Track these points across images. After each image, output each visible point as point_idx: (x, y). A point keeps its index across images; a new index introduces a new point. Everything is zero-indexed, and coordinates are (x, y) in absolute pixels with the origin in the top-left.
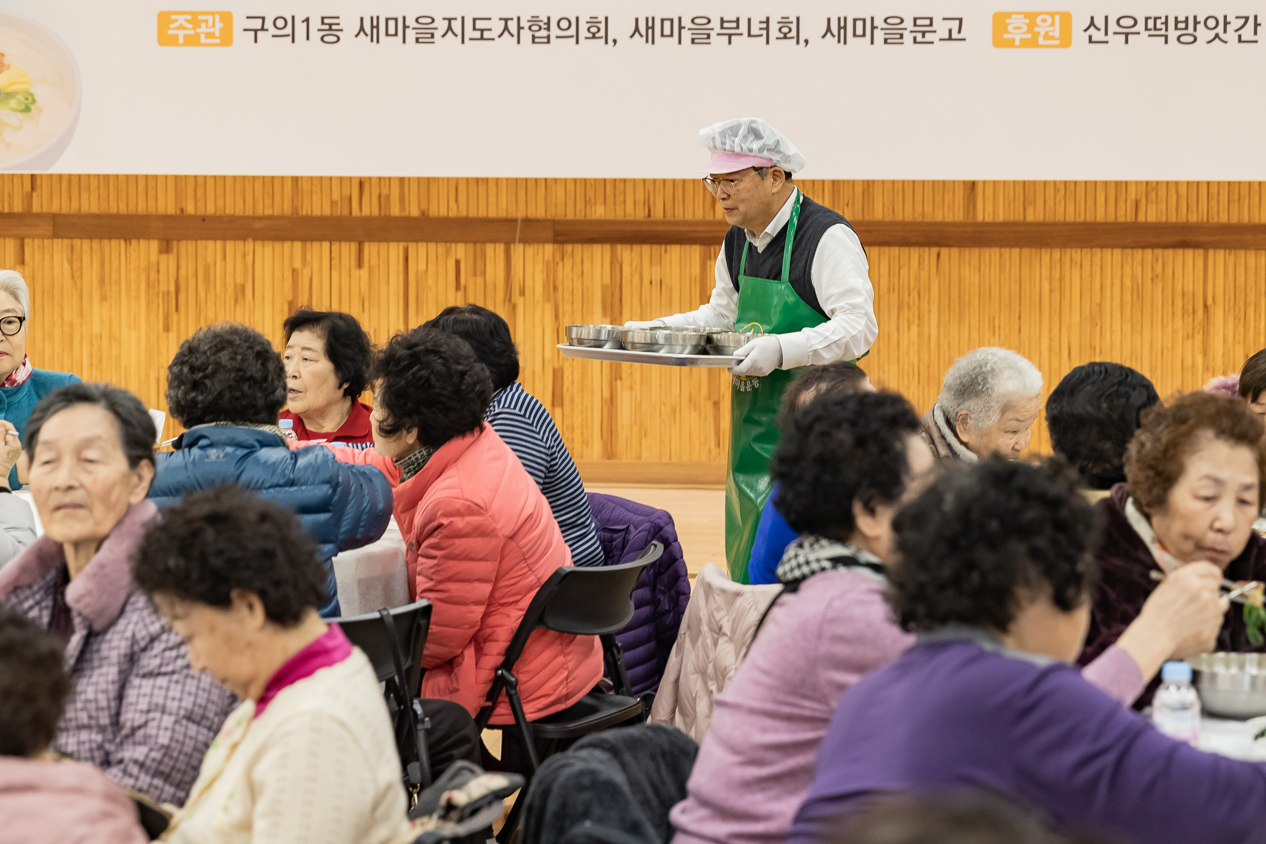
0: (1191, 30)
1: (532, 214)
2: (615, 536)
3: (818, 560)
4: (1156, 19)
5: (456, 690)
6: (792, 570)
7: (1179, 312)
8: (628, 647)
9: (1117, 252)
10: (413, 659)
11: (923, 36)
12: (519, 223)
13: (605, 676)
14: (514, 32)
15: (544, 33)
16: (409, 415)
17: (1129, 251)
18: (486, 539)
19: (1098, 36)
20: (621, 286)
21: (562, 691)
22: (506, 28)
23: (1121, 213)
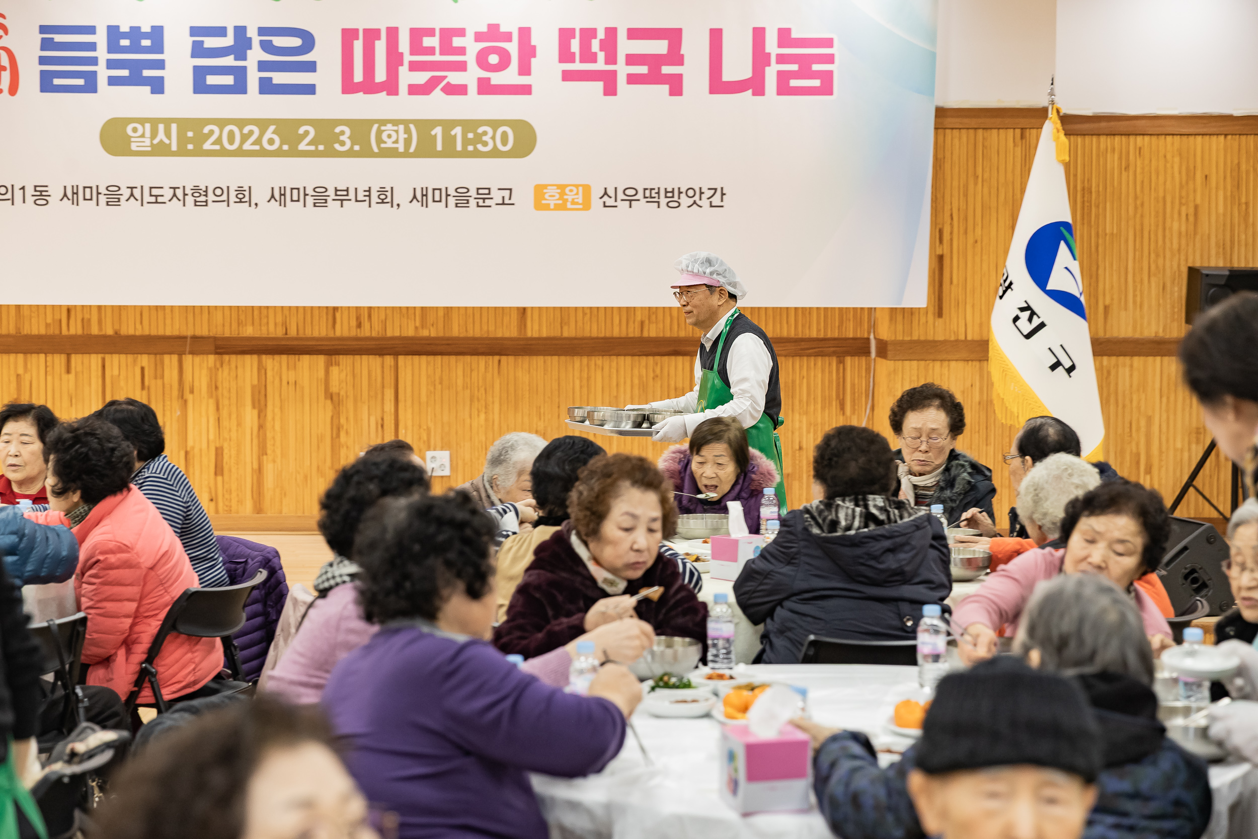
0: (676, 198)
1: (198, 333)
2: (239, 566)
4: (652, 189)
5: (111, 679)
6: (323, 582)
8: (243, 648)
9: (628, 359)
10: (75, 656)
11: (484, 202)
12: (189, 340)
13: (225, 667)
14: (181, 197)
15: (203, 198)
16: (74, 481)
17: (637, 358)
18: (132, 570)
19: (610, 202)
20: (266, 386)
21: (191, 678)
23: (631, 330)
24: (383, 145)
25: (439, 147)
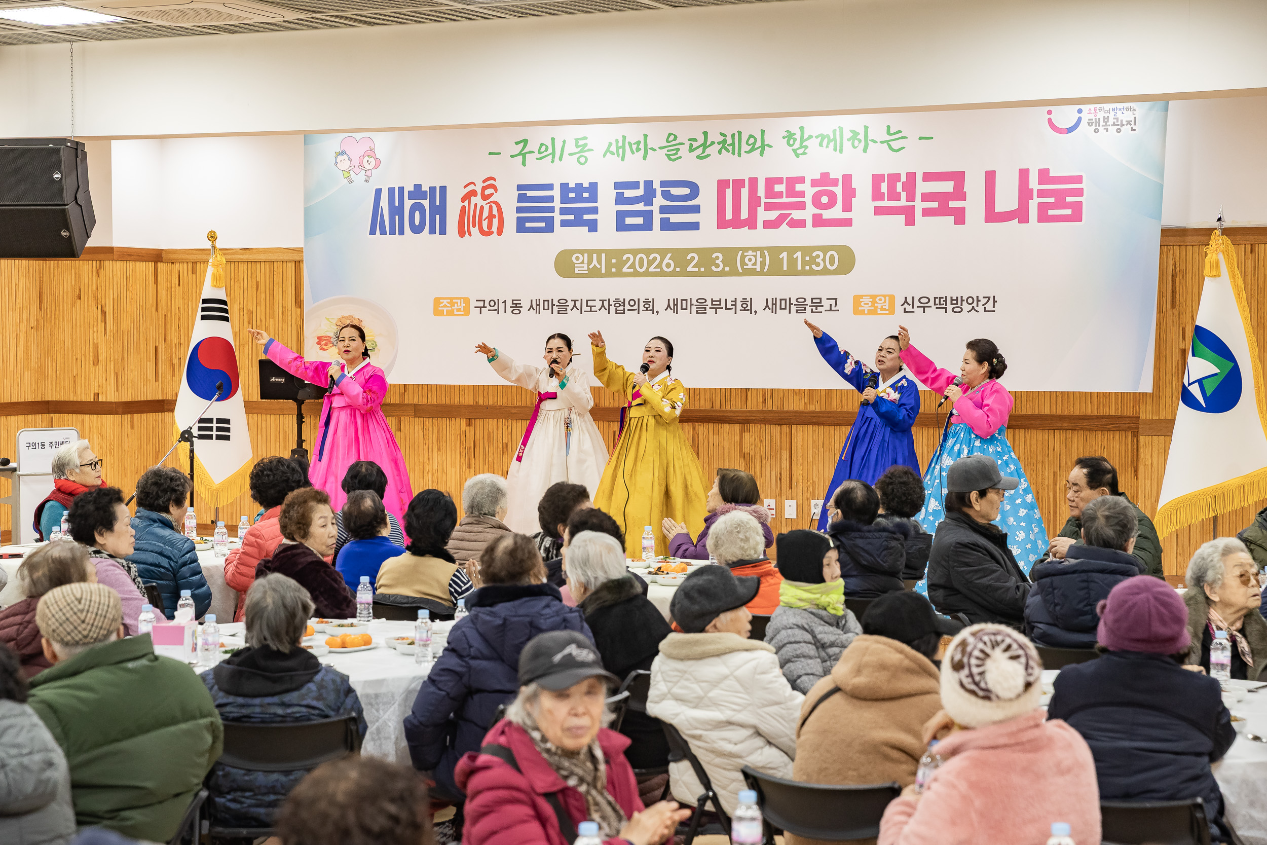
0: (959, 305)
4: (940, 298)
11: (816, 309)
14: (607, 307)
15: (621, 308)
19: (909, 308)
22: (603, 305)
24: (745, 267)
25: (785, 268)
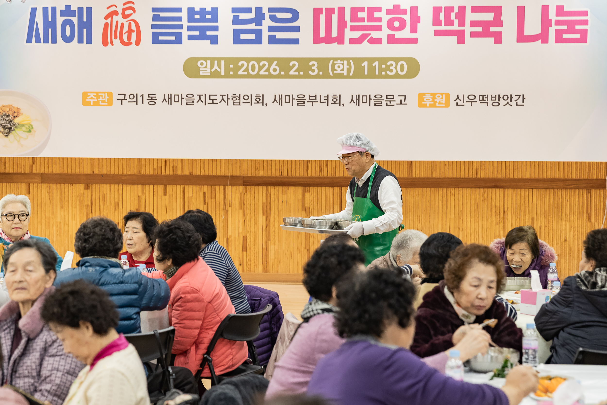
0: (497, 101)
1: (234, 174)
2: (256, 302)
3: (317, 310)
4: (483, 96)
5: (188, 363)
6: (306, 313)
7: (493, 214)
8: (259, 347)
9: (469, 190)
10: (168, 350)
11: (390, 103)
12: (229, 178)
13: (249, 357)
14: (226, 100)
15: (238, 101)
16: (168, 254)
17: (473, 189)
18: (199, 303)
19: (460, 103)
20: (270, 203)
21: (231, 363)
22: (223, 99)
23: (471, 174)
24: (335, 72)
25: (366, 73)
